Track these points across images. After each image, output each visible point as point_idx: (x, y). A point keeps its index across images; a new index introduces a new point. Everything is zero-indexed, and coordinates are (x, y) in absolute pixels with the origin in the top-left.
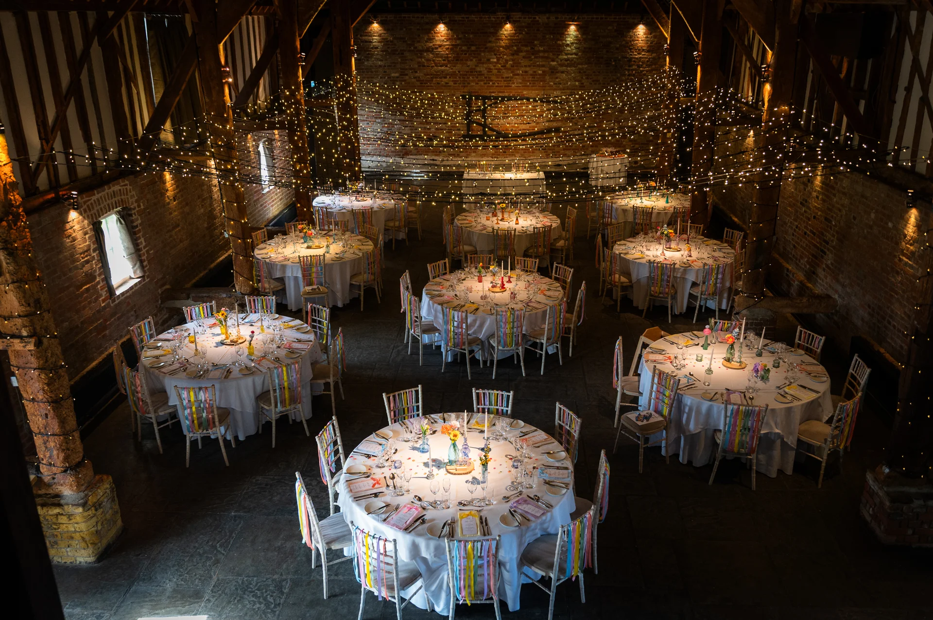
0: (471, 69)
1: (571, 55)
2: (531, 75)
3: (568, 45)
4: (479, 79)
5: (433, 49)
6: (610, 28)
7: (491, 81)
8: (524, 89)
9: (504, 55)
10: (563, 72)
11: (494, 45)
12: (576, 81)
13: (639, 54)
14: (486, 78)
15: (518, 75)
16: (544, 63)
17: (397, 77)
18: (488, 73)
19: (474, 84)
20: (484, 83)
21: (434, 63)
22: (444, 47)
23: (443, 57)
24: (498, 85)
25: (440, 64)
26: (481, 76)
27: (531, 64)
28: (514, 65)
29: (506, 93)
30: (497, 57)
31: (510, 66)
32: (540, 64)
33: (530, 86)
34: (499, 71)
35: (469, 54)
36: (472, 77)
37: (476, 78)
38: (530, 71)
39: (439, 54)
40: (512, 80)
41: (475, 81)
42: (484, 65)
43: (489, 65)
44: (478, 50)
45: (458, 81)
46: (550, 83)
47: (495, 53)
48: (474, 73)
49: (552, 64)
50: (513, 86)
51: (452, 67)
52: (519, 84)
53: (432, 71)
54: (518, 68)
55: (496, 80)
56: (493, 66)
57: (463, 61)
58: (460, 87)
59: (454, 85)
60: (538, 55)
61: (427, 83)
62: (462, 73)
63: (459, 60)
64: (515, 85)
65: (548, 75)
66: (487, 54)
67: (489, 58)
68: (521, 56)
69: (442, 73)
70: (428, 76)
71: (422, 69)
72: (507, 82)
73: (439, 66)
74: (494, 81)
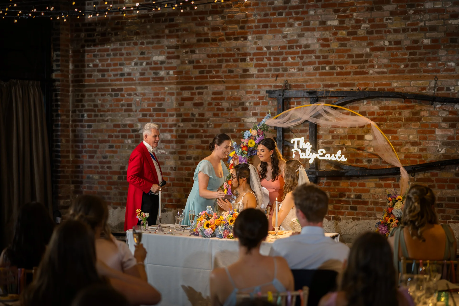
0: (289, 42)
2: (408, 48)
4: (306, 60)
5: (223, 7)
7: (329, 63)
8: (394, 78)
9: (354, 10)
14: (318, 57)
15: (381, 49)
16: (434, 23)
17: (162, 62)
18: (322, 48)
19: (296, 71)
20: (314, 67)
21: (224, 34)
22: (243, 4)
23: (239, 21)
24: (342, 71)
25: (234, 35)
26: (310, 55)
27: (408, 27)
28: (373, 29)
29: (357, 86)
30: (339, 17)
31: (365, 32)
32: (427, 25)
33: (406, 71)
34: (342, 42)
35: (287, 14)
36: (292, 58)
37: (299, 59)
38: (405, 41)
39: (233, 16)
40: (369, 59)
41: (297, 64)
42: (315, 33)
43: (323, 32)
44: (303, 6)
45: (265, 65)
46: (449, 64)
47: (336, 8)
48: (295, 50)
49: (451, 24)
50: (371, 71)
51: (255, 39)
52: (383, 69)
53: (220, 49)
54: (381, 35)
55: (338, 61)
56: (331, 35)
57: (276, 27)
58: (269, 77)
59: (259, 73)
60: (422, 7)
61: (210, 72)
62: (274, 51)
63: (269, 25)
64: (376, 70)
65: (444, 47)
66: (320, 11)
67: (324, 20)
68: (387, 10)
69: (238, 52)
70: (213, 59)
71: (203, 46)
72: (359, 65)
73: (233, 40)
74: (334, 63)
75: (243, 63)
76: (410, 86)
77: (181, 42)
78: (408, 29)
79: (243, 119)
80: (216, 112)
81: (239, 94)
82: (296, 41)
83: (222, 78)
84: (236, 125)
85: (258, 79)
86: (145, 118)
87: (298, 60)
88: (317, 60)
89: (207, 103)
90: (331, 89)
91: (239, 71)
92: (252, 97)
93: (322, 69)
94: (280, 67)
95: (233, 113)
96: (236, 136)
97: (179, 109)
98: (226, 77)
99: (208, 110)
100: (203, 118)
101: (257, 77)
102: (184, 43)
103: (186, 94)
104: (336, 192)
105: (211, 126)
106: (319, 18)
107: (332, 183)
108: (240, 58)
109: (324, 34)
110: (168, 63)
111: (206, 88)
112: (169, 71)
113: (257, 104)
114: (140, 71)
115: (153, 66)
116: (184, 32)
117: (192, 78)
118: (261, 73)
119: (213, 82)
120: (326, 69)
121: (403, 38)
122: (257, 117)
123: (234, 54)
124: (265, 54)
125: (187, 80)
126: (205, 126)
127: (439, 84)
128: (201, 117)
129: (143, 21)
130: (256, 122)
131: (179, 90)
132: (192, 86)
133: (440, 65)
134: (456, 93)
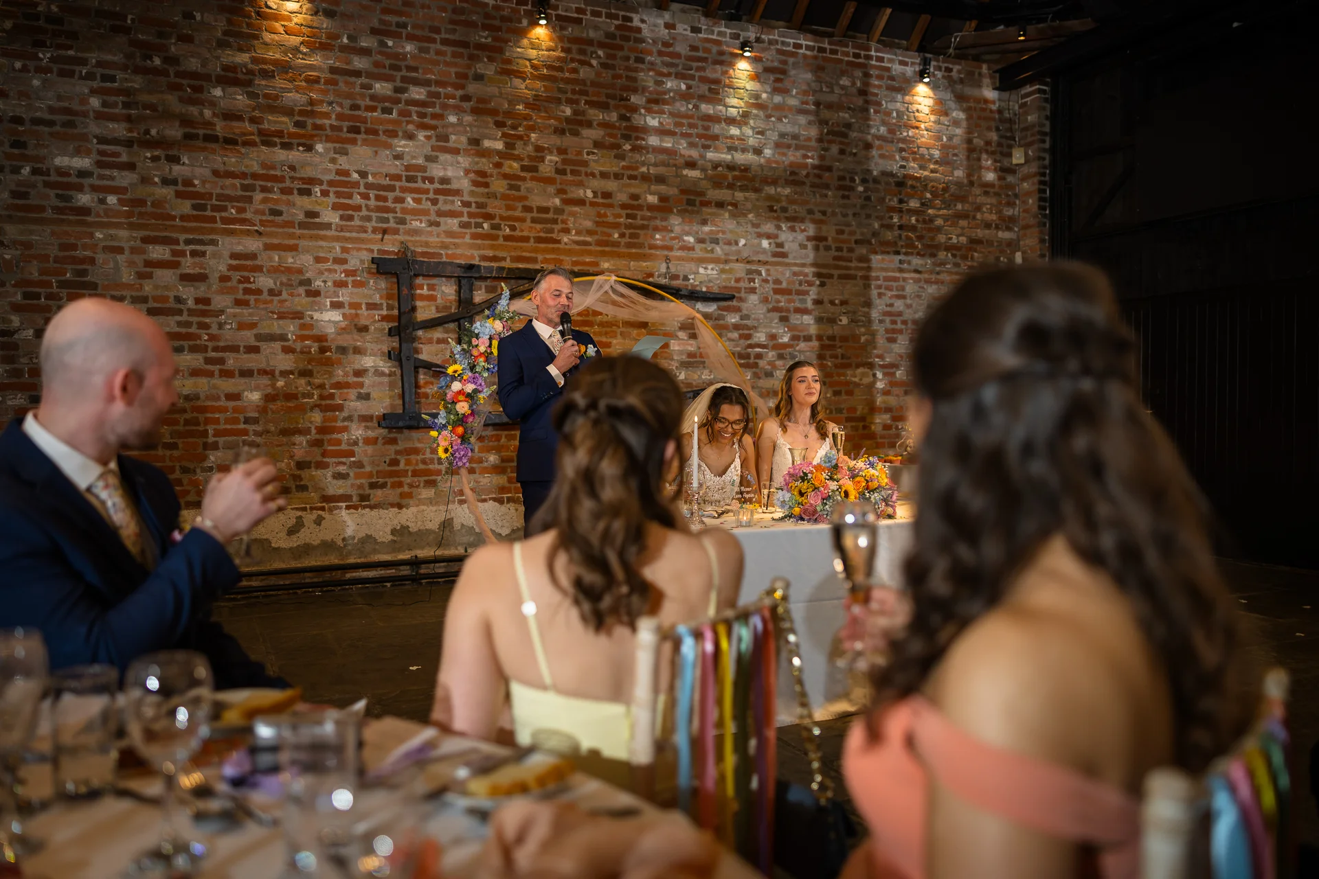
0: (408, 168)
1: (744, 151)
2: (624, 206)
3: (731, 121)
4: (442, 206)
5: (251, 72)
6: (845, 81)
7: (488, 217)
8: (603, 254)
9: (532, 129)
10: (720, 205)
11: (492, 90)
12: (760, 236)
13: (922, 167)
14: (466, 204)
15: (581, 202)
16: (661, 170)
17: (82, 174)
18: (474, 188)
19: (423, 225)
20: (461, 222)
21: (256, 131)
22: (300, 75)
23: (293, 110)
24: (512, 233)
25: (282, 137)
26: (450, 198)
27: (622, 171)
28: (566, 167)
29: (542, 263)
30: (504, 135)
31: (553, 170)
32: (651, 172)
33: (623, 244)
34: (513, 183)
35: (401, 113)
36: (414, 199)
37: (429, 203)
38: (618, 194)
39: (276, 97)
40: (560, 217)
41: (425, 212)
42: (460, 159)
43: (476, 159)
44: (435, 103)
45: (358, 208)
46: (686, 238)
47: (500, 118)
48: (420, 184)
49: (687, 176)
50: (565, 240)
51: (332, 152)
52: (585, 236)
53: (246, 161)
54: (580, 178)
55: (505, 215)
56: (491, 166)
57: (378, 135)
58: (366, 232)
59: (344, 223)
60: (644, 142)
61: (224, 209)
62: (375, 182)
63: (363, 130)
64: (573, 238)
65: (678, 211)
66: (468, 118)
67: (475, 136)
68: (588, 138)
69: (292, 174)
70: (229, 181)
71: (204, 149)
72: (544, 226)
73: (279, 147)
74: (498, 217)
75: (305, 198)
76: (630, 270)
77: (139, 134)
78: (623, 175)
79: (310, 313)
80: (240, 296)
81: (298, 262)
82: (424, 169)
83: (255, 225)
84: (294, 327)
85: (342, 234)
86: (35, 302)
87: (427, 205)
88: (465, 210)
89: (217, 275)
90: (495, 265)
91: (297, 215)
92: (329, 270)
93: (475, 228)
94: (390, 215)
95: (286, 301)
96: (295, 349)
97: (138, 286)
98: (262, 223)
99: (222, 292)
100: (204, 307)
101: (339, 229)
102: (148, 136)
103: (158, 252)
104: (512, 451)
105: (229, 327)
106: (467, 132)
107: (503, 437)
108: (298, 186)
109: (477, 163)
110: (101, 177)
111: (213, 242)
112: (105, 195)
113: (340, 284)
114: (13, 187)
115: (54, 178)
116: (148, 112)
117: (174, 218)
118: (349, 223)
119: (232, 233)
120: (483, 228)
121: (615, 189)
122: (342, 311)
123: (283, 177)
124: (357, 185)
125: (160, 222)
126: (215, 327)
127: (673, 270)
128: (200, 307)
129: (18, 65)
130: (341, 321)
131: (138, 242)
132: (174, 235)
133: (673, 239)
134: (697, 285)
